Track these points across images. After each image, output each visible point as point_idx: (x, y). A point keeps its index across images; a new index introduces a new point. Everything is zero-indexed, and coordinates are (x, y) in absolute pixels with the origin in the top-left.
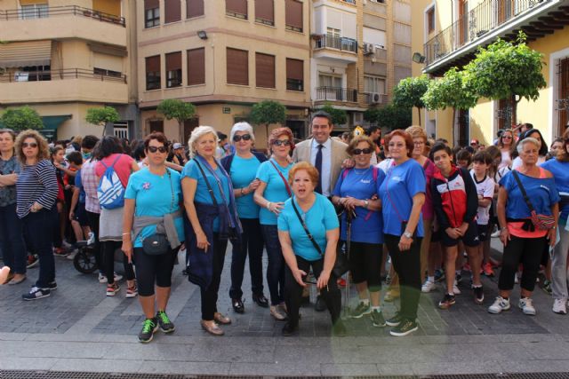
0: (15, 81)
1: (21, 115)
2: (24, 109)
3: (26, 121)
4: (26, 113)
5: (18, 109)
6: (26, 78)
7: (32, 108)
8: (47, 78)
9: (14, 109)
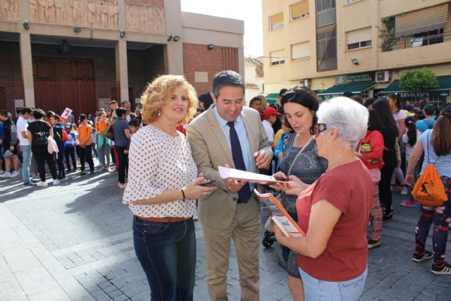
0: (409, 47)
1: (420, 76)
2: (422, 70)
3: (424, 82)
4: (425, 74)
5: (417, 70)
6: (421, 43)
7: (429, 69)
8: (440, 40)
9: (412, 71)
